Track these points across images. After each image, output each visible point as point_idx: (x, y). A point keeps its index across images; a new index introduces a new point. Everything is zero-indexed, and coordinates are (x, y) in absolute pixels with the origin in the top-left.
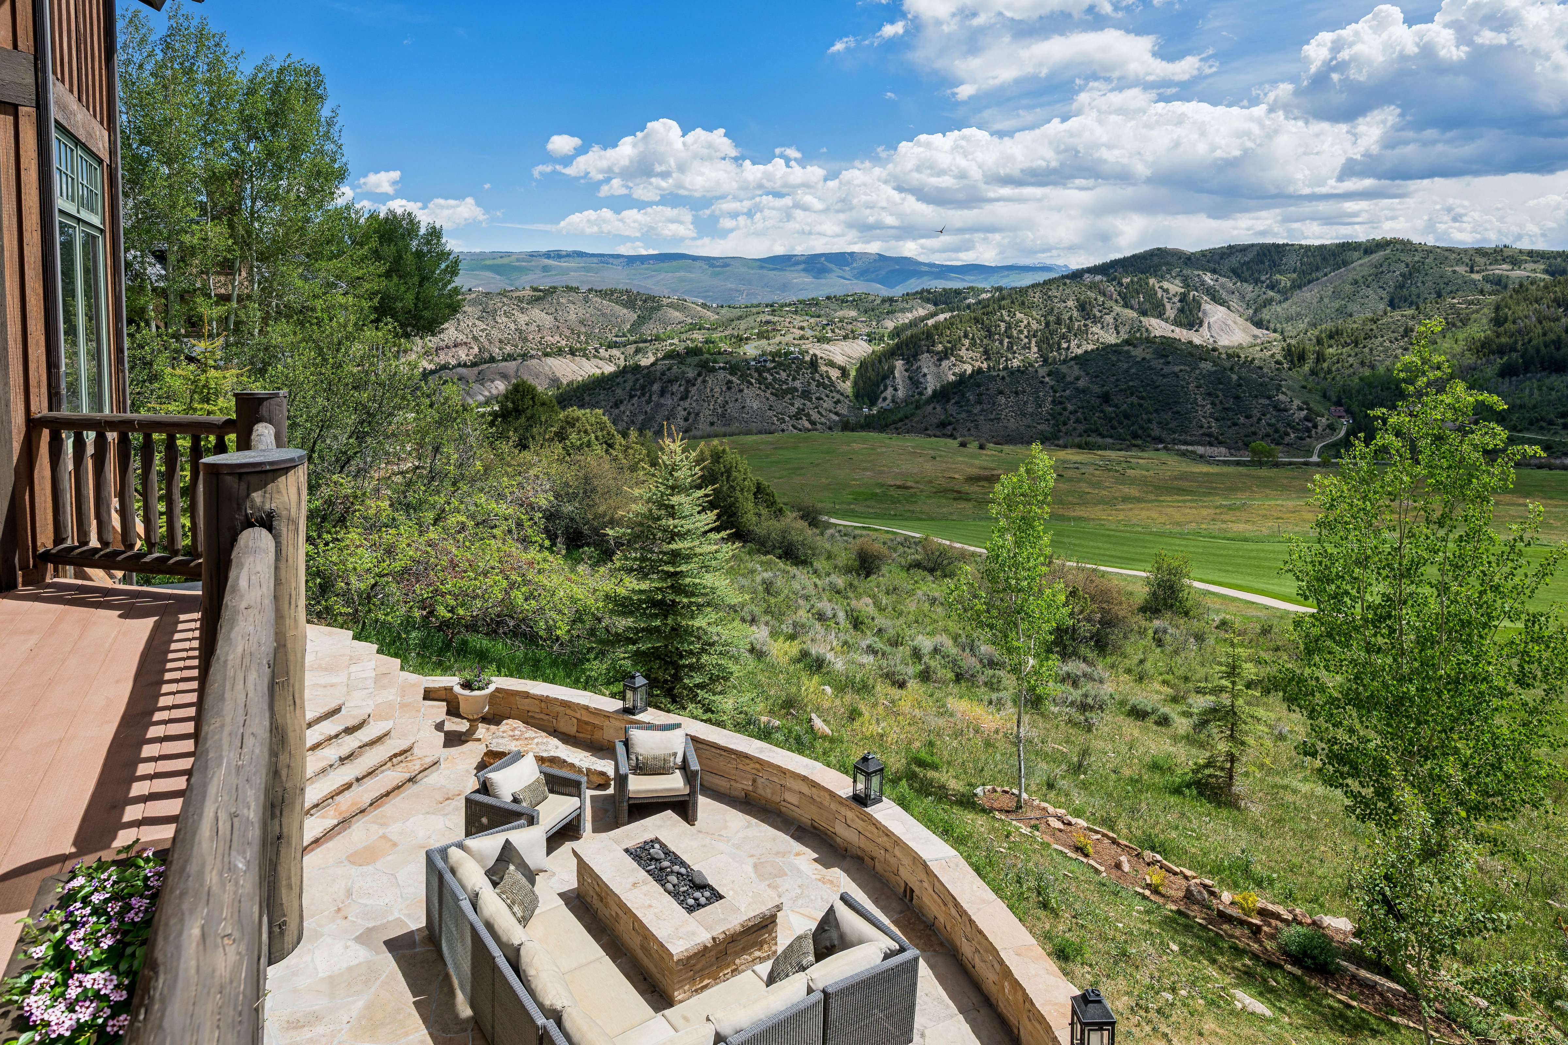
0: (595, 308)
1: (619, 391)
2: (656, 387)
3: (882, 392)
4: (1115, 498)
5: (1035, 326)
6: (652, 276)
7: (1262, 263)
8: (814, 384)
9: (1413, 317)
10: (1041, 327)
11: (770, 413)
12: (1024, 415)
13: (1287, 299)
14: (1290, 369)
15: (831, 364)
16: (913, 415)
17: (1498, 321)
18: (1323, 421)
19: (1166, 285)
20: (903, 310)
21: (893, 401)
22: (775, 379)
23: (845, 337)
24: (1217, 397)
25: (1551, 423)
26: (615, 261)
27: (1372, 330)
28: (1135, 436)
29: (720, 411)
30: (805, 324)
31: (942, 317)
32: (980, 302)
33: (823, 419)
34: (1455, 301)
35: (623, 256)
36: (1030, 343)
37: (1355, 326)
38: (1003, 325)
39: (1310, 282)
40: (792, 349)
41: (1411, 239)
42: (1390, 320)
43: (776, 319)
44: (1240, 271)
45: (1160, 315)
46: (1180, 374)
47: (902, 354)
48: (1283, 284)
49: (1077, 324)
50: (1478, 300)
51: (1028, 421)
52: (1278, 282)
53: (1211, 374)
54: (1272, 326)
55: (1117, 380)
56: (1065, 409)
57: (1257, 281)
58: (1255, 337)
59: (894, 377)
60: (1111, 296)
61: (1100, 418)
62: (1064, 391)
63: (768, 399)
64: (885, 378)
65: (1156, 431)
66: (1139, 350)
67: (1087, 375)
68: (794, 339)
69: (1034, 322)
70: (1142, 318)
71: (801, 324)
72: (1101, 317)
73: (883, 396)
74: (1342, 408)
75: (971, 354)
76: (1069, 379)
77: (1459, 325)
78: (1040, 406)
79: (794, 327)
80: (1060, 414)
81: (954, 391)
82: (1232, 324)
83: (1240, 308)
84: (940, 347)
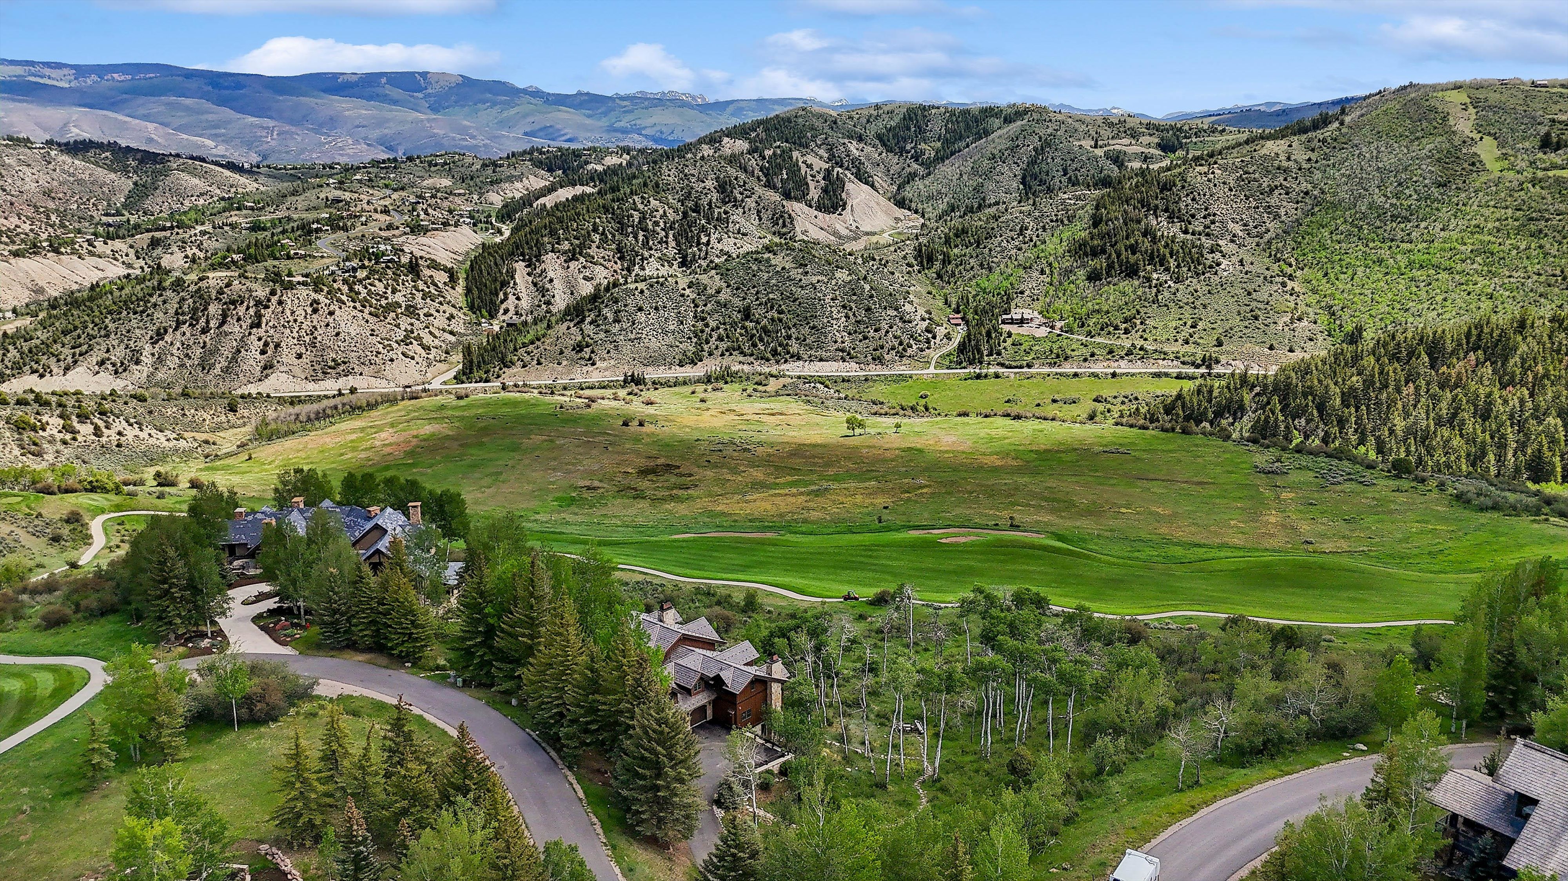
0: (63, 171)
1: (159, 315)
2: (214, 309)
3: (502, 302)
5: (671, 215)
7: (909, 129)
8: (419, 295)
9: (1030, 215)
10: (679, 217)
11: (374, 340)
12: (666, 333)
13: (929, 173)
14: (919, 272)
15: (434, 265)
17: (1096, 221)
18: (941, 331)
19: (810, 159)
20: (510, 179)
21: (517, 314)
22: (370, 293)
23: (444, 222)
24: (851, 309)
25: (1116, 328)
27: (993, 228)
28: (774, 353)
29: (307, 339)
30: (387, 202)
31: (562, 194)
33: (437, 342)
34: (1066, 196)
36: (667, 237)
37: (979, 224)
38: (636, 216)
39: (952, 154)
40: (382, 247)
41: (1047, 106)
42: (1010, 217)
43: (347, 196)
44: (885, 138)
45: (804, 199)
46: (818, 286)
47: (523, 254)
48: (927, 155)
49: (716, 211)
50: (1086, 193)
51: (669, 339)
52: (923, 153)
53: (846, 283)
54: (913, 205)
55: (757, 293)
56: (707, 325)
57: (902, 151)
58: (897, 220)
59: (515, 284)
60: (753, 172)
61: (741, 335)
62: (705, 305)
63: (367, 321)
64: (504, 284)
65: (794, 347)
66: (779, 258)
67: (728, 287)
68: (380, 229)
69: (671, 211)
70: (785, 203)
71: (382, 202)
72: (742, 201)
73: (503, 306)
74: (959, 316)
75: (603, 253)
76: (710, 291)
77: (1066, 222)
78: (682, 323)
79: (376, 211)
80: (702, 331)
81: (589, 307)
82: (875, 205)
83: (884, 184)
84: (566, 246)
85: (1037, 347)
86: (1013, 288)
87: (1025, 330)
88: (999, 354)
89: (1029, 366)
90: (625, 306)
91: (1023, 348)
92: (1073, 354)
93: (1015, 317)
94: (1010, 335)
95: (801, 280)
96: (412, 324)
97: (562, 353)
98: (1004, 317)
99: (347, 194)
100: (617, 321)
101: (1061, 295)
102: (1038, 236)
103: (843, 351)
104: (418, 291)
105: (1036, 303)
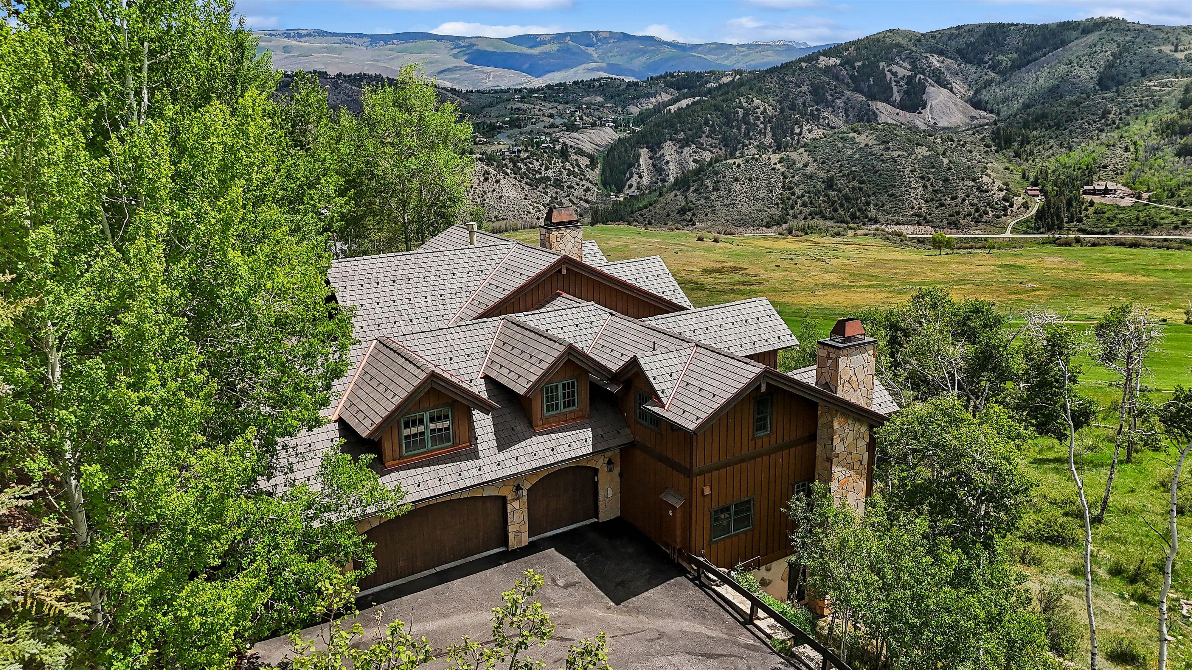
3: (628, 180)
4: (817, 285)
5: (770, 112)
6: (398, 57)
7: (987, 43)
8: (566, 173)
9: (1113, 100)
10: (776, 113)
11: (527, 202)
12: (756, 200)
13: (1006, 80)
14: (997, 151)
15: (580, 152)
16: (655, 202)
17: (1185, 103)
18: (1018, 201)
19: (895, 68)
20: (647, 96)
21: (638, 188)
22: (528, 169)
23: (593, 125)
24: (929, 180)
26: (358, 41)
27: (1074, 113)
28: (854, 217)
29: (479, 200)
30: (554, 111)
31: (684, 103)
32: (721, 86)
34: (1152, 83)
35: (366, 35)
36: (765, 128)
37: (1060, 108)
38: (741, 112)
39: (1029, 62)
40: (543, 138)
41: (1126, 18)
42: (1092, 103)
43: (526, 106)
44: (965, 52)
45: (888, 100)
46: (898, 159)
47: (647, 142)
48: (1004, 65)
49: (810, 109)
50: (1172, 82)
51: (760, 205)
52: (1000, 62)
53: (925, 158)
54: (989, 106)
55: (841, 166)
56: (793, 194)
57: (980, 63)
58: (973, 118)
59: (639, 165)
60: (843, 80)
61: (824, 201)
62: (793, 177)
63: (523, 189)
64: (631, 165)
65: (873, 212)
66: (863, 136)
67: (815, 161)
68: (545, 127)
69: (770, 108)
70: (870, 102)
71: (550, 111)
72: (833, 101)
73: (628, 183)
74: (1037, 188)
75: (711, 141)
76: (798, 165)
77: (1151, 106)
78: (771, 192)
79: (544, 115)
80: (789, 199)
81: (694, 178)
82: (952, 106)
83: (961, 90)
84: (682, 135)
85: (1121, 216)
86: (1095, 163)
87: (1108, 200)
88: (1080, 220)
89: (1113, 232)
90: (724, 177)
91: (1106, 215)
92: (1162, 221)
93: (1097, 188)
94: (1092, 204)
95: (882, 155)
96: (557, 193)
97: (668, 215)
98: (1085, 187)
99: (526, 105)
100: (716, 189)
101: (1147, 169)
102: (1121, 119)
103: (919, 216)
104: (565, 169)
105: (1120, 176)
